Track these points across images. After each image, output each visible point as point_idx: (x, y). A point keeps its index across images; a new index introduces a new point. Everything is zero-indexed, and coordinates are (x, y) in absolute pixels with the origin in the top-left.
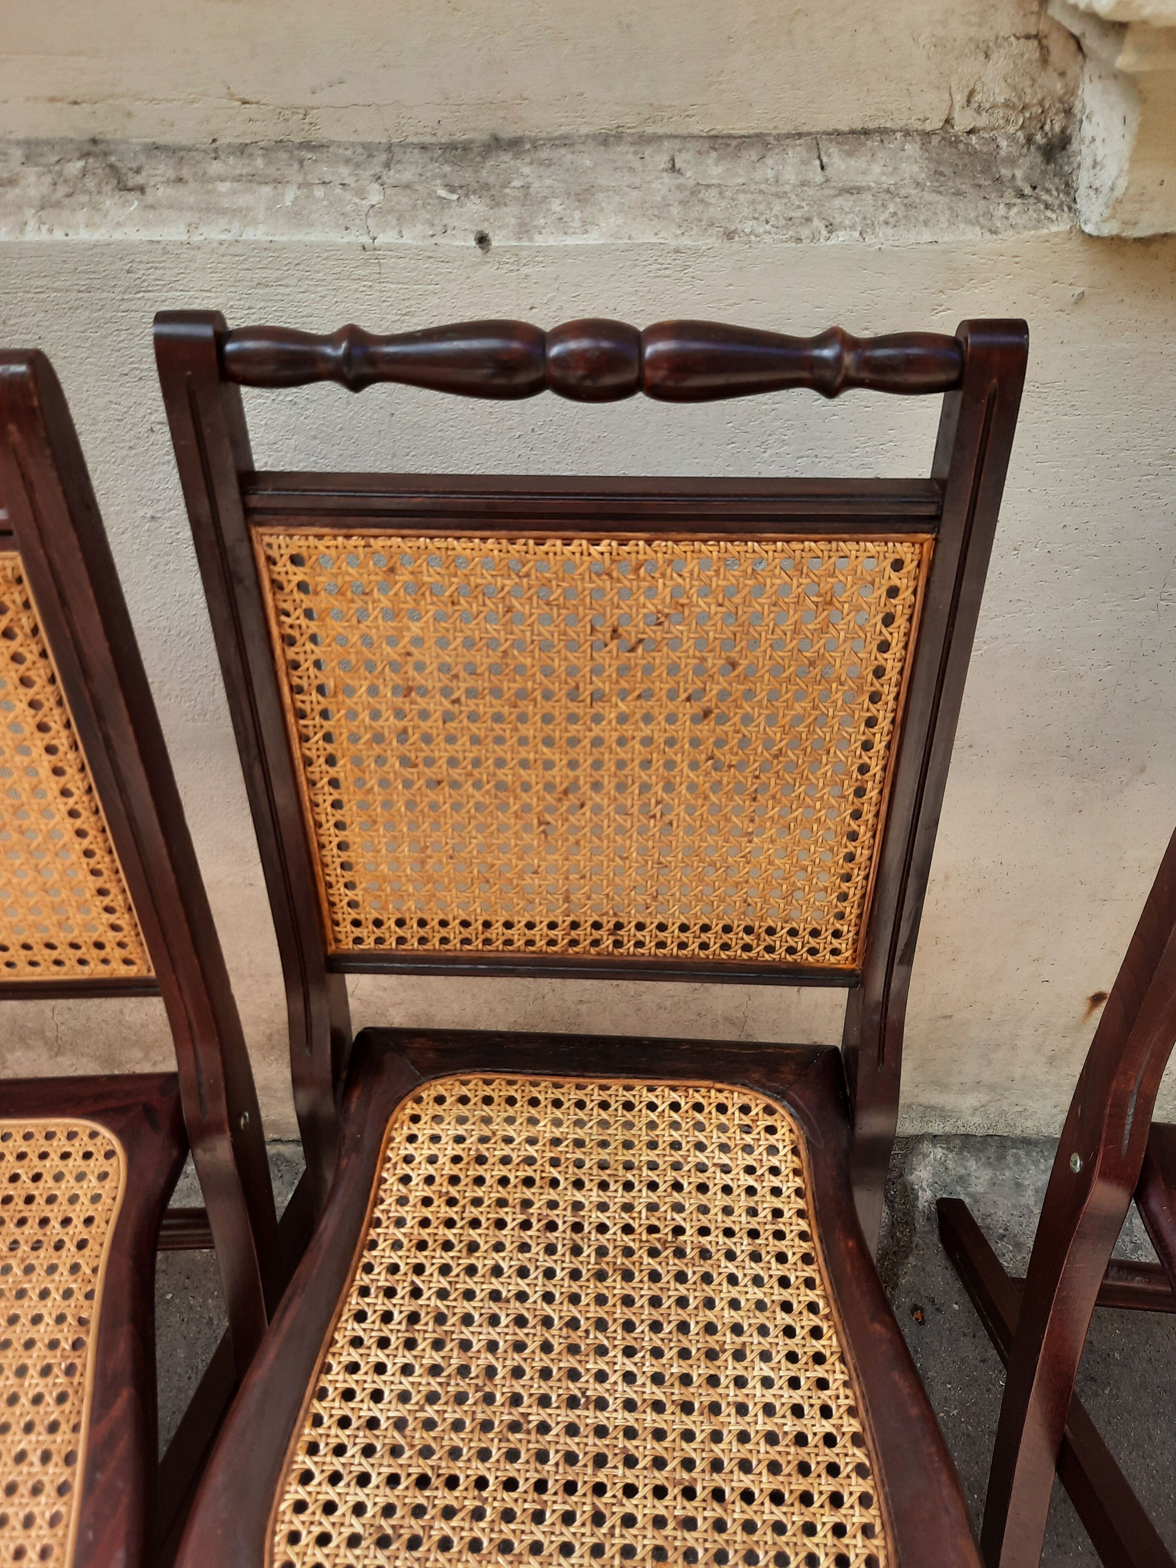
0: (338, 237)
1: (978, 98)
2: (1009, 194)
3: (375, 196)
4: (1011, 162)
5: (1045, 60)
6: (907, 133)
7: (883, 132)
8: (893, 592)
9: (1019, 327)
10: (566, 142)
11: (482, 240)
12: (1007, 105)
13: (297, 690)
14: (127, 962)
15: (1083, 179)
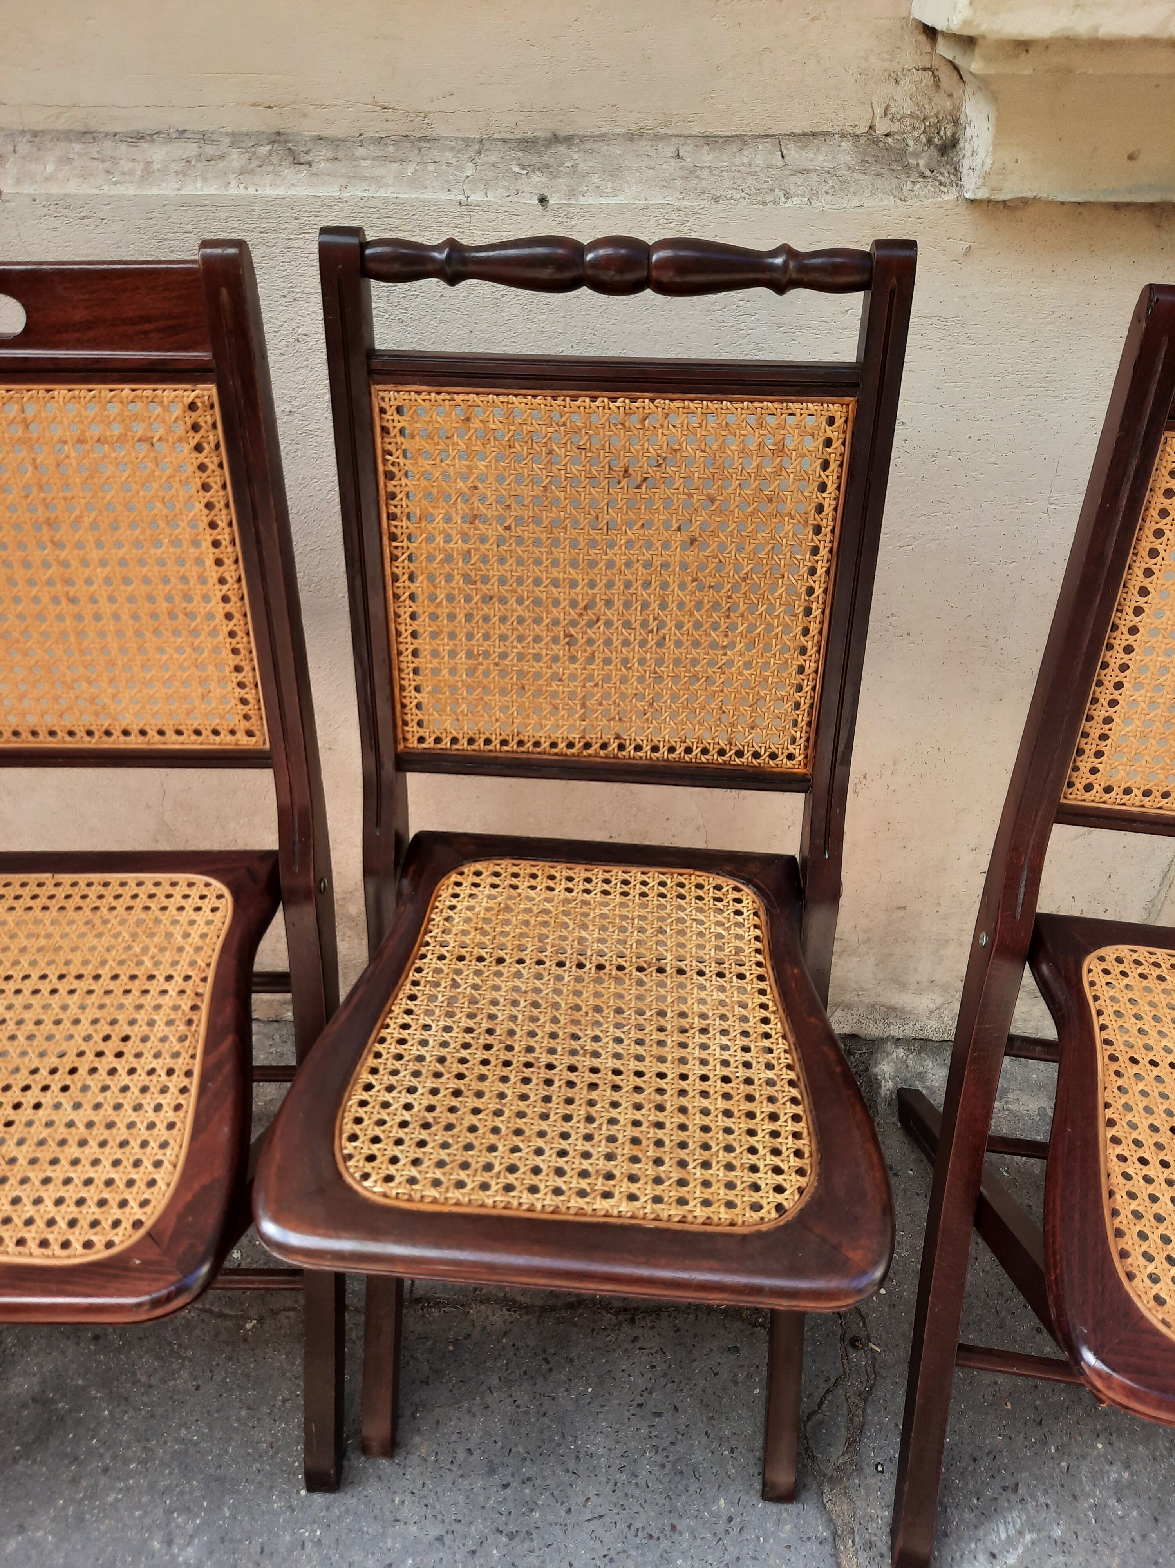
0: (443, 196)
1: (892, 110)
2: (914, 176)
3: (470, 170)
4: (916, 154)
5: (937, 84)
6: (843, 136)
7: (826, 134)
8: (828, 443)
9: (911, 245)
10: (603, 138)
11: (543, 200)
12: (912, 116)
13: (392, 517)
14: (250, 733)
15: (965, 164)
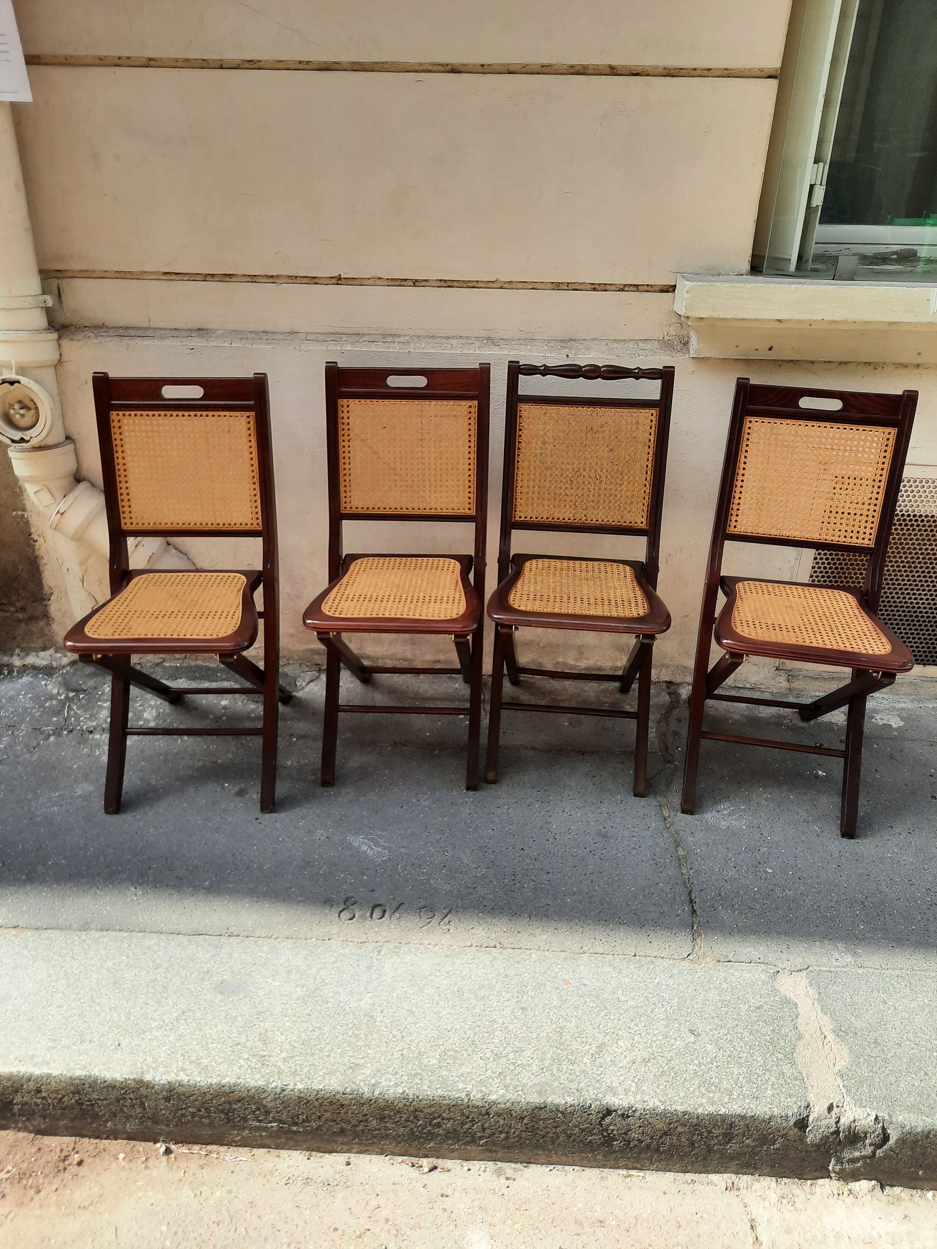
0: (538, 354)
1: (669, 334)
2: (676, 351)
3: (546, 348)
4: (677, 346)
5: (682, 328)
6: (655, 340)
7: (650, 340)
8: (652, 421)
9: (673, 368)
10: (585, 340)
11: (567, 356)
12: (675, 335)
13: (520, 442)
14: (470, 509)
15: (691, 348)
